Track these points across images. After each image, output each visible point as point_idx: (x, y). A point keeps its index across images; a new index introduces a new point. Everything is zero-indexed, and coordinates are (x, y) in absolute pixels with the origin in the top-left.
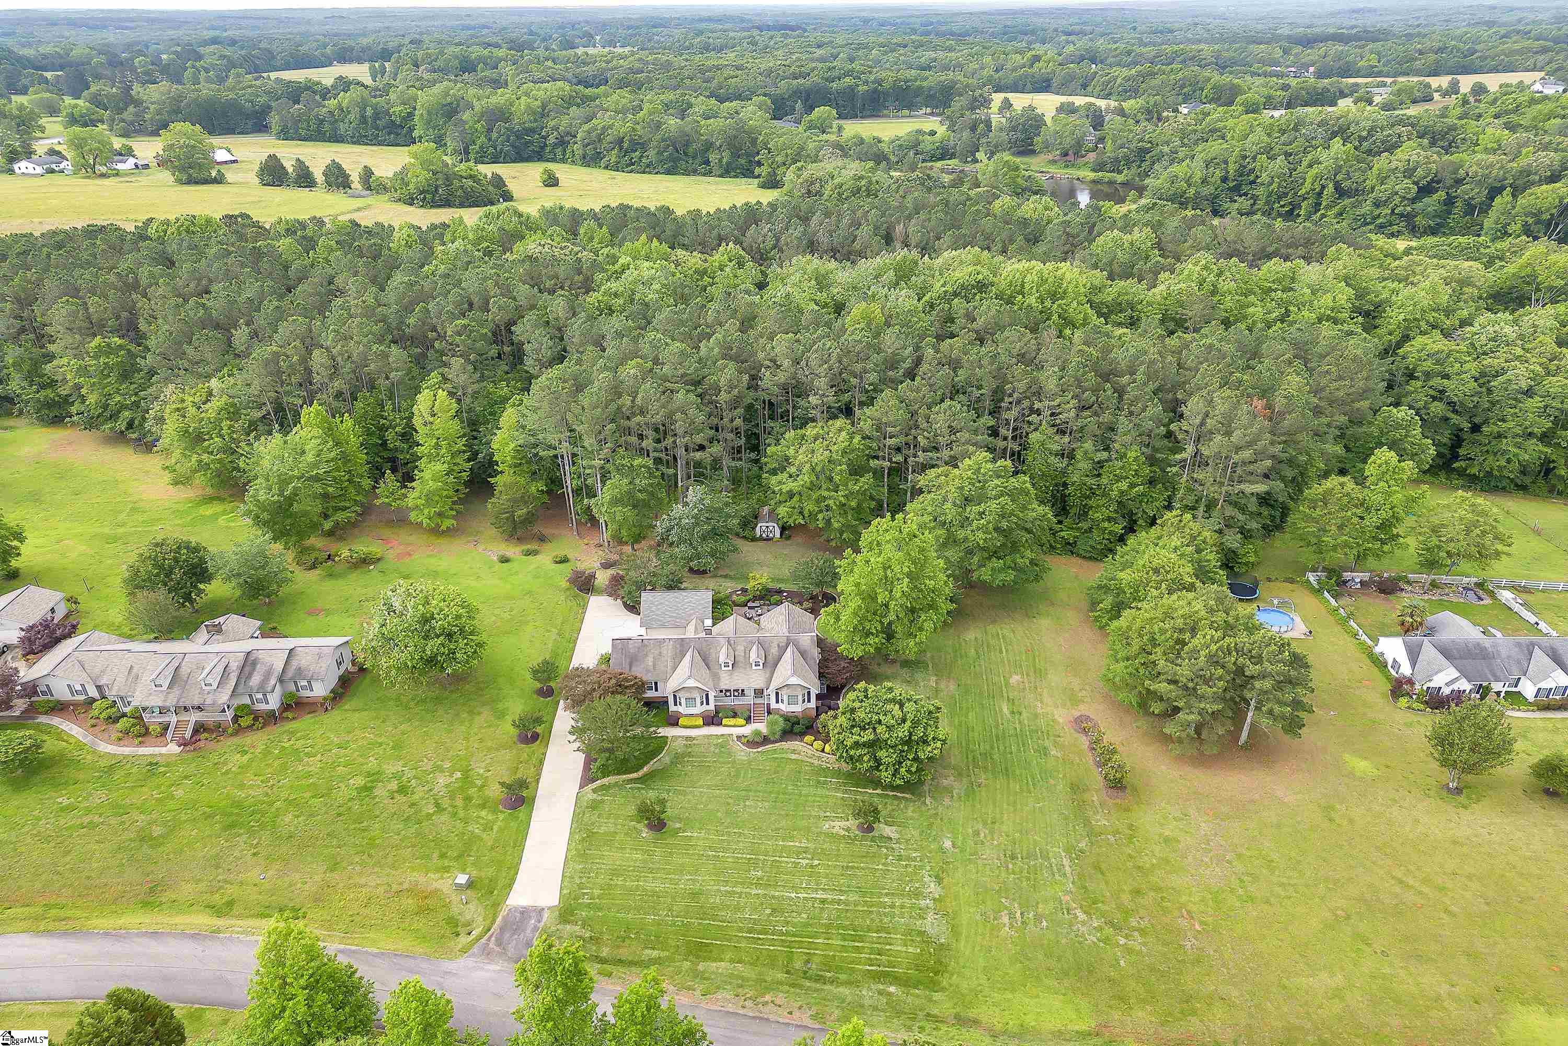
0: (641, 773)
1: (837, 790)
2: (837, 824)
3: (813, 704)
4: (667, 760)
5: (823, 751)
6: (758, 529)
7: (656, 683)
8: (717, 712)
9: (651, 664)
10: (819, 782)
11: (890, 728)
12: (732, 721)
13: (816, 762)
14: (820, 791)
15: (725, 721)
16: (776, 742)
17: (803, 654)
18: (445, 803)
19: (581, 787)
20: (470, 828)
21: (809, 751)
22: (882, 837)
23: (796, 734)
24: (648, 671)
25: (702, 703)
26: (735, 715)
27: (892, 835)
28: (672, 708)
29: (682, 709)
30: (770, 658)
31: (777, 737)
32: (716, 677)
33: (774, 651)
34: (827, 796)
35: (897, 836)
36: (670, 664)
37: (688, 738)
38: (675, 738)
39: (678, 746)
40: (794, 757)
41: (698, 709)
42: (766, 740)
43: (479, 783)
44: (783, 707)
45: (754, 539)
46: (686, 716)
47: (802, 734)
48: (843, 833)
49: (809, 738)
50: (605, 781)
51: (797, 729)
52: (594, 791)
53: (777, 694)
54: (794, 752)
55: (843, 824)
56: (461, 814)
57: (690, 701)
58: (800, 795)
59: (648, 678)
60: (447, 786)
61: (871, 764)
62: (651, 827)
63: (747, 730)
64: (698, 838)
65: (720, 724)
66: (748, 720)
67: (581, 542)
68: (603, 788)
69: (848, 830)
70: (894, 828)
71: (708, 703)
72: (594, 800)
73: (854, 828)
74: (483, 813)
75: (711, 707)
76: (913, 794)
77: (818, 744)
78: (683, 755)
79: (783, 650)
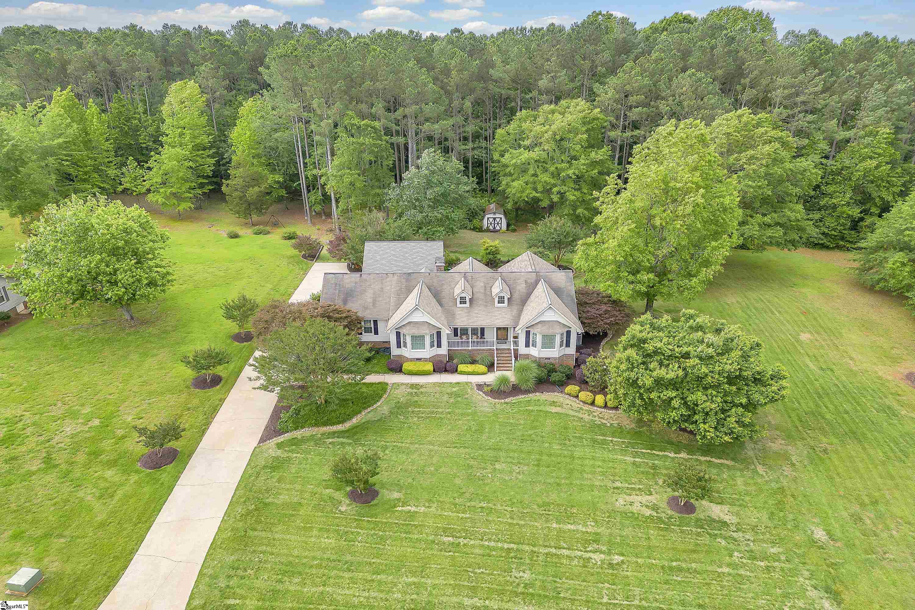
0: (348, 425)
1: (624, 452)
2: (634, 498)
3: (572, 350)
4: (385, 409)
5: (593, 403)
6: (485, 221)
7: (375, 322)
8: (451, 358)
9: (370, 300)
10: (594, 441)
11: (705, 359)
12: (470, 368)
13: (586, 417)
14: (599, 453)
15: (461, 367)
16: (527, 392)
17: (558, 291)
18: (60, 458)
19: (262, 440)
20: (81, 494)
21: (575, 404)
22: (711, 521)
23: (554, 383)
24: (366, 308)
25: (432, 346)
26: (473, 362)
27: (727, 518)
28: (395, 351)
29: (407, 352)
30: (516, 296)
31: (531, 384)
32: (450, 315)
33: (521, 287)
34: (613, 461)
35: (735, 520)
36: (393, 300)
37: (413, 386)
38: (397, 385)
39: (401, 395)
40: (554, 410)
41: (427, 352)
42: (516, 390)
43: (120, 433)
44: (534, 352)
45: (480, 230)
46: (412, 360)
47: (562, 384)
48: (648, 512)
49: (572, 388)
50: (298, 434)
51: (555, 377)
52: (279, 446)
53: (528, 333)
54: (553, 403)
55: (645, 499)
56: (77, 473)
57: (418, 341)
58: (572, 457)
59: (369, 315)
60: (73, 436)
61: (684, 411)
62: (354, 496)
63: (490, 378)
64: (425, 515)
65: (455, 371)
66: (491, 367)
67: (313, 228)
68: (294, 442)
69: (655, 508)
70: (726, 508)
71: (439, 346)
72: (277, 458)
73: (663, 505)
74: (109, 473)
75: (443, 351)
76: (733, 459)
77: (585, 395)
78: (408, 405)
79: (532, 287)
